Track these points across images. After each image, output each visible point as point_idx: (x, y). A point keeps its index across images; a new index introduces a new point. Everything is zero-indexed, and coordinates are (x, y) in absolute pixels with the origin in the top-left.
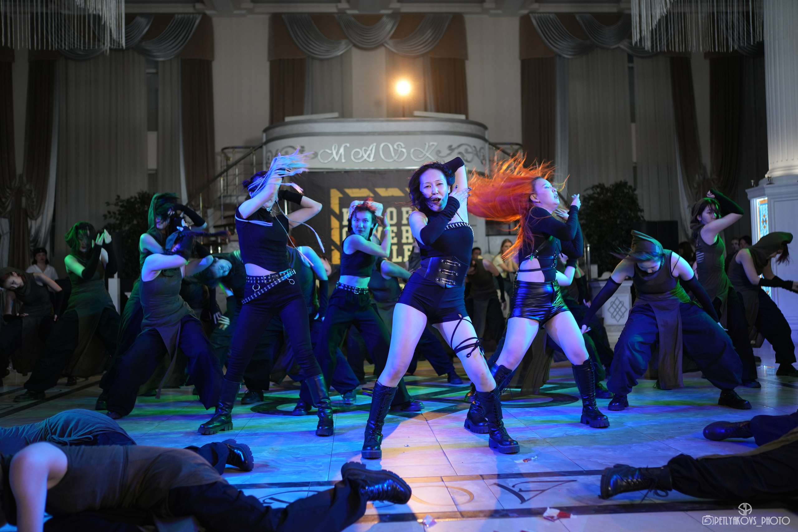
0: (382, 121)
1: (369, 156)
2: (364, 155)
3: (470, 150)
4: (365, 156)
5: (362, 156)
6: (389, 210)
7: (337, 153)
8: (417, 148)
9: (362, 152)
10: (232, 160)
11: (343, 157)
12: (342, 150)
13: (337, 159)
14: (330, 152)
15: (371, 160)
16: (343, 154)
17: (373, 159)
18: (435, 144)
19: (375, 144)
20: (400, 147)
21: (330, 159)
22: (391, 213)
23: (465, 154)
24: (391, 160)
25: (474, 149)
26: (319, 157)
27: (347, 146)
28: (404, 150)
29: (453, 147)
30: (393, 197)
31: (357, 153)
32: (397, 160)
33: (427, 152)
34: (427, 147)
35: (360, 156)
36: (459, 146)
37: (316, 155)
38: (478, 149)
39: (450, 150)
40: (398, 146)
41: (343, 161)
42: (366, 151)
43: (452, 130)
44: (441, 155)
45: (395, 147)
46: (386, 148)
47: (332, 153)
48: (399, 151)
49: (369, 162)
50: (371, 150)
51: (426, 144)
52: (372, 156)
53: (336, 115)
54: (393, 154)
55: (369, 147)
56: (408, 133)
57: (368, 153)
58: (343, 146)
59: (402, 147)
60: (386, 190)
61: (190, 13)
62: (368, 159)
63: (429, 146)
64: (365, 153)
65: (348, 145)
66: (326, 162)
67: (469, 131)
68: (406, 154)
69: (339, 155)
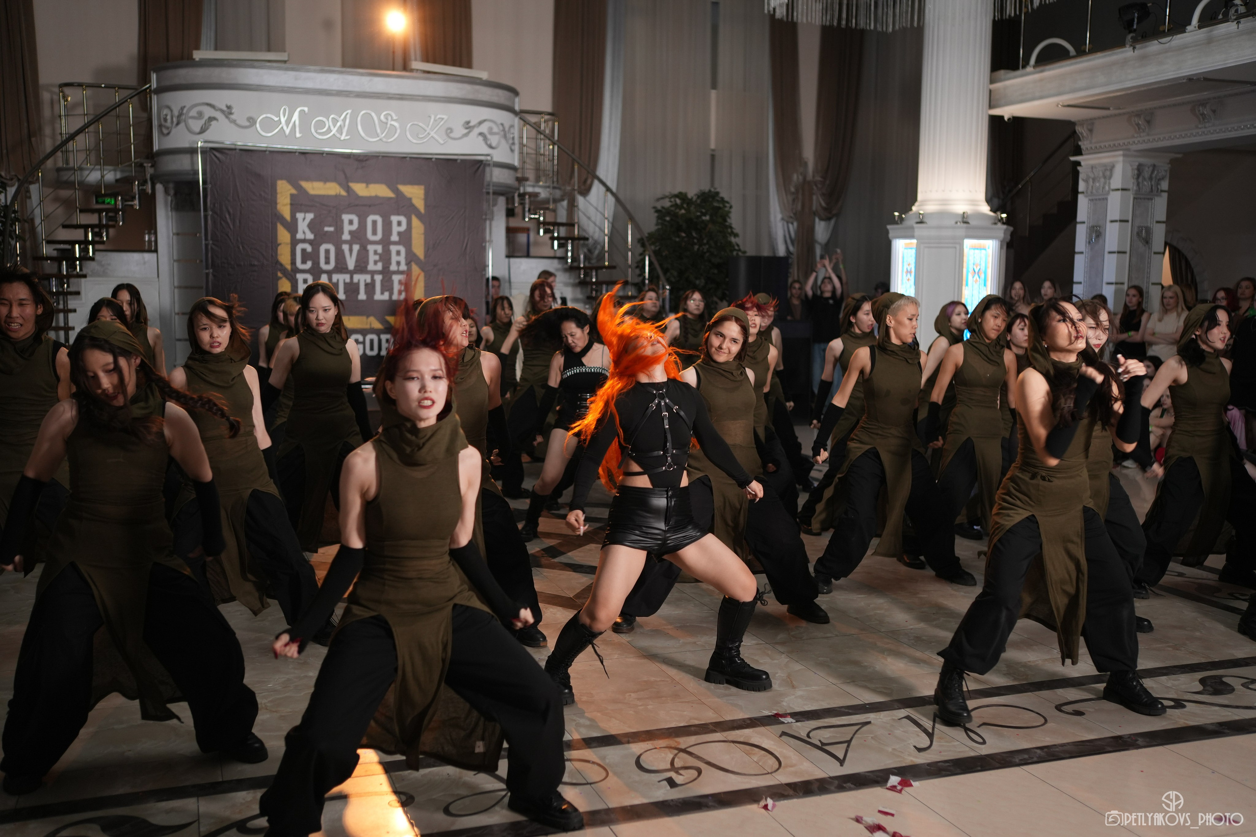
1: (340, 130)
2: (332, 127)
3: (495, 130)
4: (334, 131)
5: (329, 130)
6: (370, 219)
7: (288, 122)
8: (415, 123)
9: (329, 123)
14: (276, 119)
17: (346, 136)
18: (445, 117)
20: (390, 118)
22: (374, 223)
23: (489, 136)
24: (378, 139)
25: (501, 128)
27: (304, 111)
28: (396, 124)
29: (472, 124)
30: (377, 197)
32: (384, 140)
33: (432, 130)
34: (432, 120)
35: (325, 130)
36: (480, 123)
37: (252, 122)
38: (507, 129)
39: (467, 128)
40: (386, 117)
43: (470, 96)
44: (452, 135)
45: (382, 117)
46: (367, 118)
47: (280, 121)
48: (388, 126)
51: (430, 117)
52: (345, 130)
54: (379, 131)
56: (401, 97)
57: (338, 124)
59: (392, 120)
60: (367, 187)
62: (338, 135)
63: (435, 120)
67: (495, 99)
68: (398, 131)
69: (291, 126)
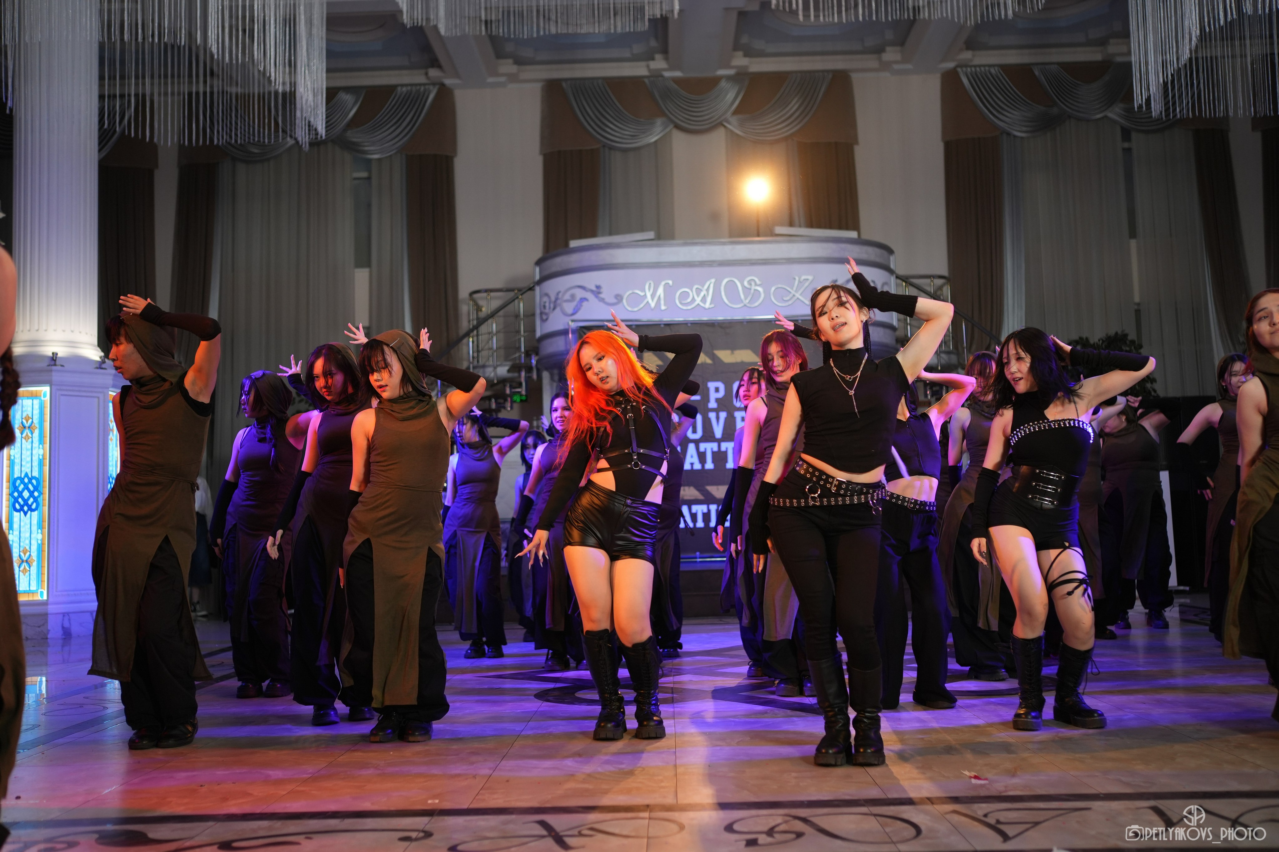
0: (724, 244)
1: (704, 299)
2: (695, 297)
4: (698, 300)
5: (694, 300)
7: (653, 296)
8: (780, 286)
9: (692, 294)
10: (485, 311)
11: (662, 302)
12: (660, 291)
13: (653, 305)
14: (642, 294)
15: (707, 305)
16: (662, 296)
17: (711, 303)
18: (810, 277)
19: (713, 280)
20: (753, 283)
21: (642, 306)
26: (624, 301)
27: (668, 284)
28: (760, 289)
31: (685, 295)
32: (748, 305)
33: (797, 291)
34: (796, 283)
35: (689, 300)
37: (619, 298)
40: (750, 282)
41: (663, 308)
42: (699, 291)
43: (837, 255)
45: (746, 283)
47: (645, 296)
48: (752, 291)
49: (704, 308)
50: (708, 290)
51: (794, 279)
52: (709, 299)
53: (651, 235)
54: (743, 297)
55: (703, 286)
56: (765, 262)
57: (702, 294)
58: (663, 283)
59: (756, 285)
60: (732, 353)
61: (420, 85)
62: (702, 305)
63: (800, 282)
64: (698, 295)
65: (670, 282)
66: (636, 309)
68: (763, 296)
69: (656, 299)
